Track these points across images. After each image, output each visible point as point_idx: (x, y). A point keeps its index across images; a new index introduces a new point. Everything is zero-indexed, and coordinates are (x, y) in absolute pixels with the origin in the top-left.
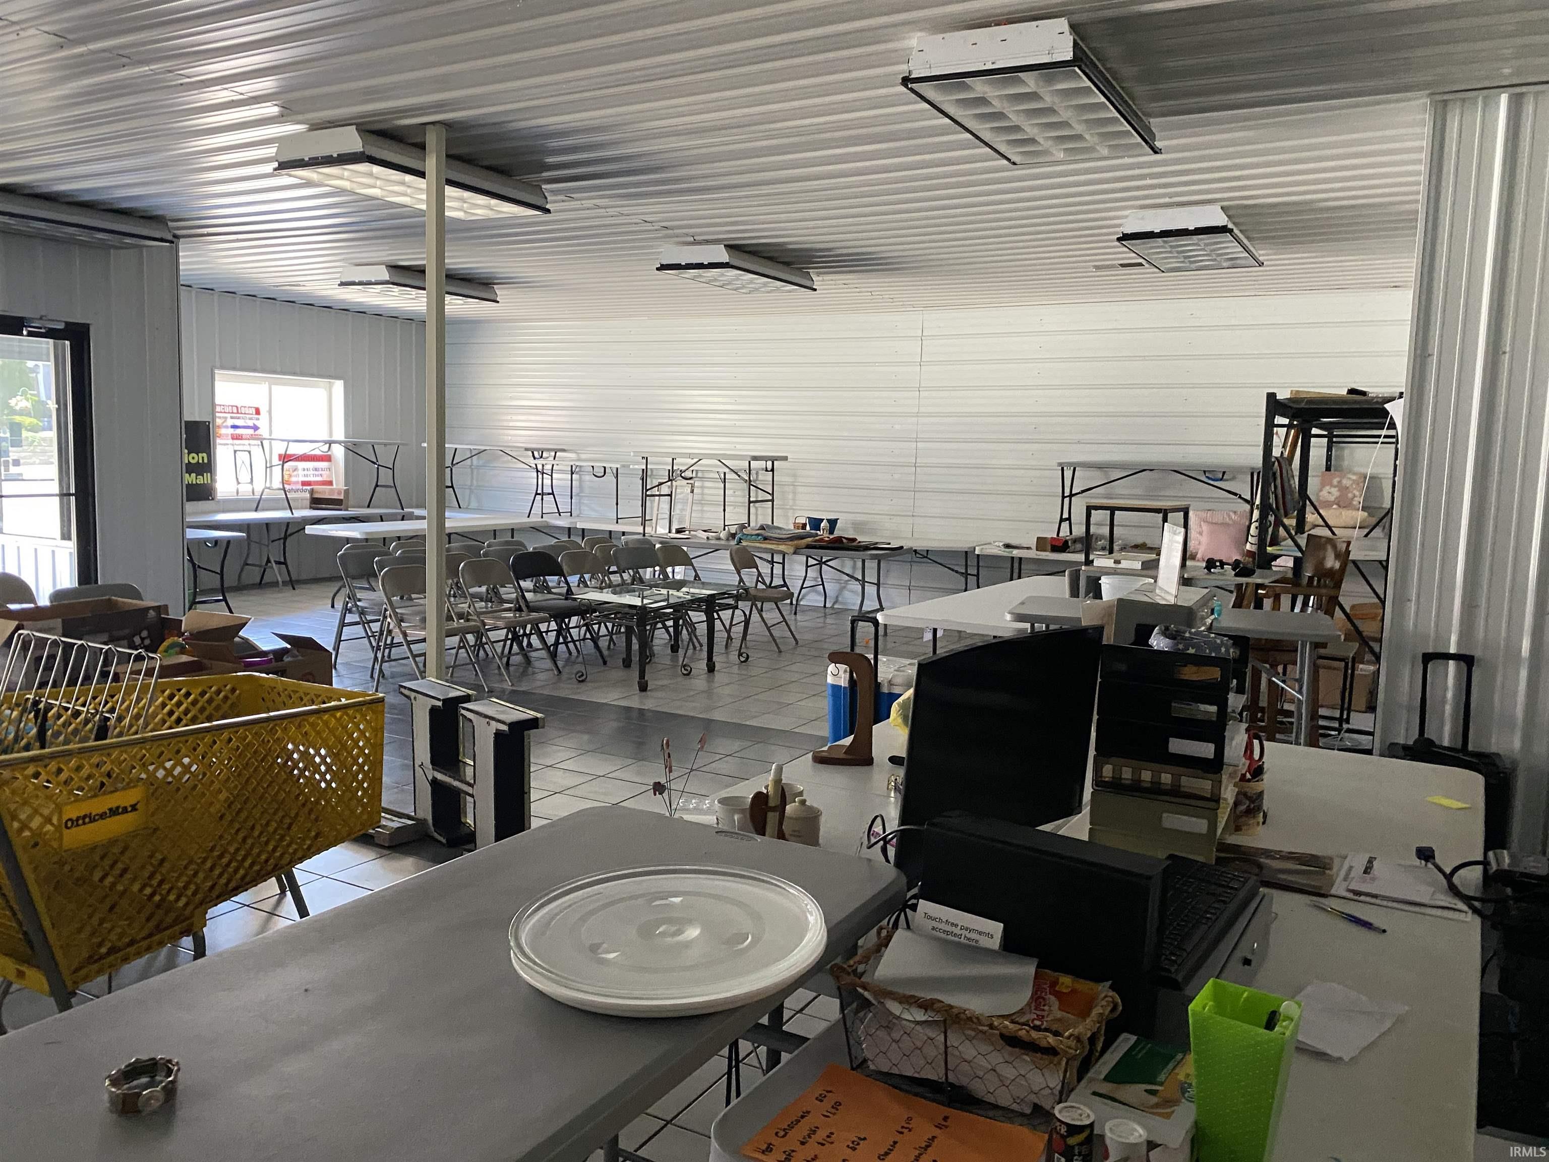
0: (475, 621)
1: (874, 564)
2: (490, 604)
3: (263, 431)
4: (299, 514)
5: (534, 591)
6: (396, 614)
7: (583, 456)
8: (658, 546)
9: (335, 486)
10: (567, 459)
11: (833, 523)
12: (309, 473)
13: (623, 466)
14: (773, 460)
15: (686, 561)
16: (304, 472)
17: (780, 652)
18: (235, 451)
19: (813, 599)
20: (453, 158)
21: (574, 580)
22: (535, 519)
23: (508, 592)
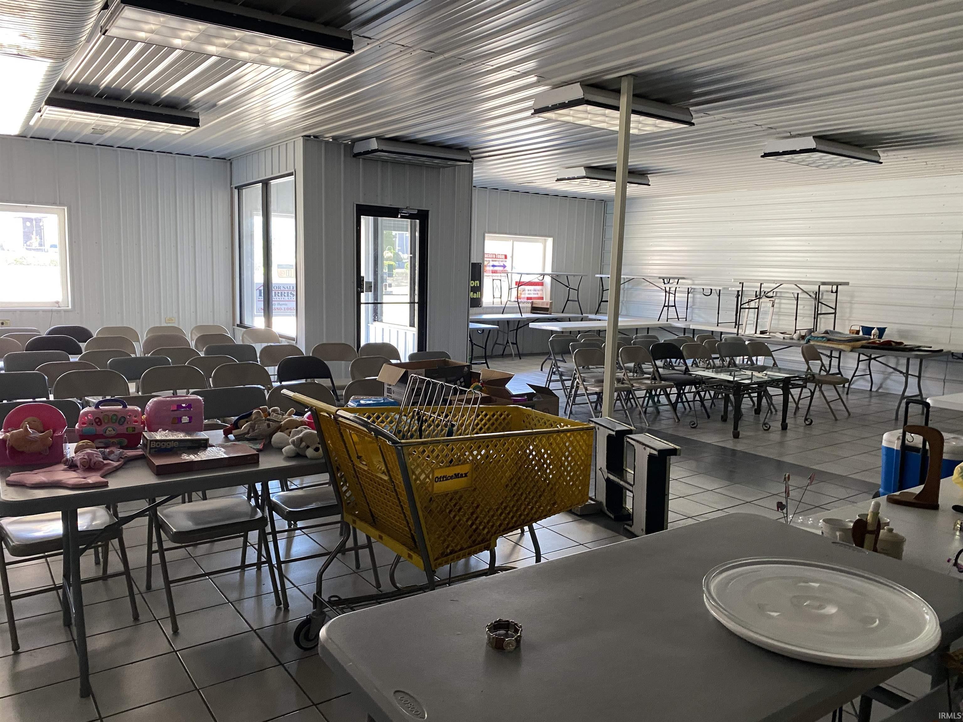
0: (627, 384)
1: (918, 361)
2: (635, 375)
3: (508, 269)
4: (525, 316)
5: (663, 368)
6: (581, 376)
7: (696, 282)
8: (747, 343)
9: (544, 300)
10: (685, 284)
11: (882, 331)
12: (531, 292)
13: (724, 288)
14: (837, 284)
15: (768, 353)
16: (529, 292)
17: (836, 420)
18: (493, 280)
19: (861, 384)
20: (637, 96)
21: (689, 362)
22: (663, 322)
23: (648, 367)
